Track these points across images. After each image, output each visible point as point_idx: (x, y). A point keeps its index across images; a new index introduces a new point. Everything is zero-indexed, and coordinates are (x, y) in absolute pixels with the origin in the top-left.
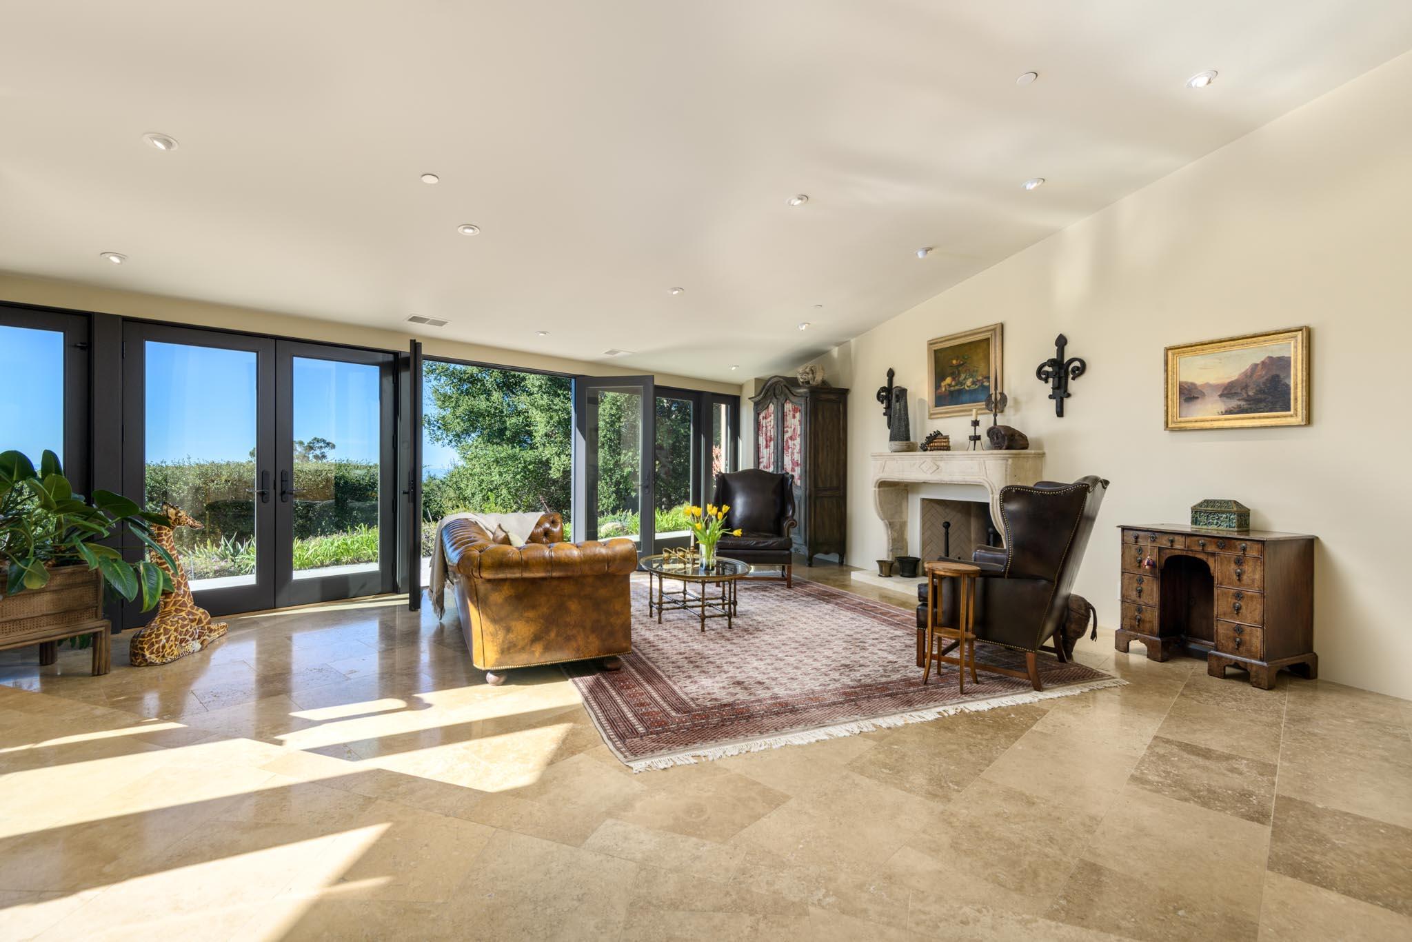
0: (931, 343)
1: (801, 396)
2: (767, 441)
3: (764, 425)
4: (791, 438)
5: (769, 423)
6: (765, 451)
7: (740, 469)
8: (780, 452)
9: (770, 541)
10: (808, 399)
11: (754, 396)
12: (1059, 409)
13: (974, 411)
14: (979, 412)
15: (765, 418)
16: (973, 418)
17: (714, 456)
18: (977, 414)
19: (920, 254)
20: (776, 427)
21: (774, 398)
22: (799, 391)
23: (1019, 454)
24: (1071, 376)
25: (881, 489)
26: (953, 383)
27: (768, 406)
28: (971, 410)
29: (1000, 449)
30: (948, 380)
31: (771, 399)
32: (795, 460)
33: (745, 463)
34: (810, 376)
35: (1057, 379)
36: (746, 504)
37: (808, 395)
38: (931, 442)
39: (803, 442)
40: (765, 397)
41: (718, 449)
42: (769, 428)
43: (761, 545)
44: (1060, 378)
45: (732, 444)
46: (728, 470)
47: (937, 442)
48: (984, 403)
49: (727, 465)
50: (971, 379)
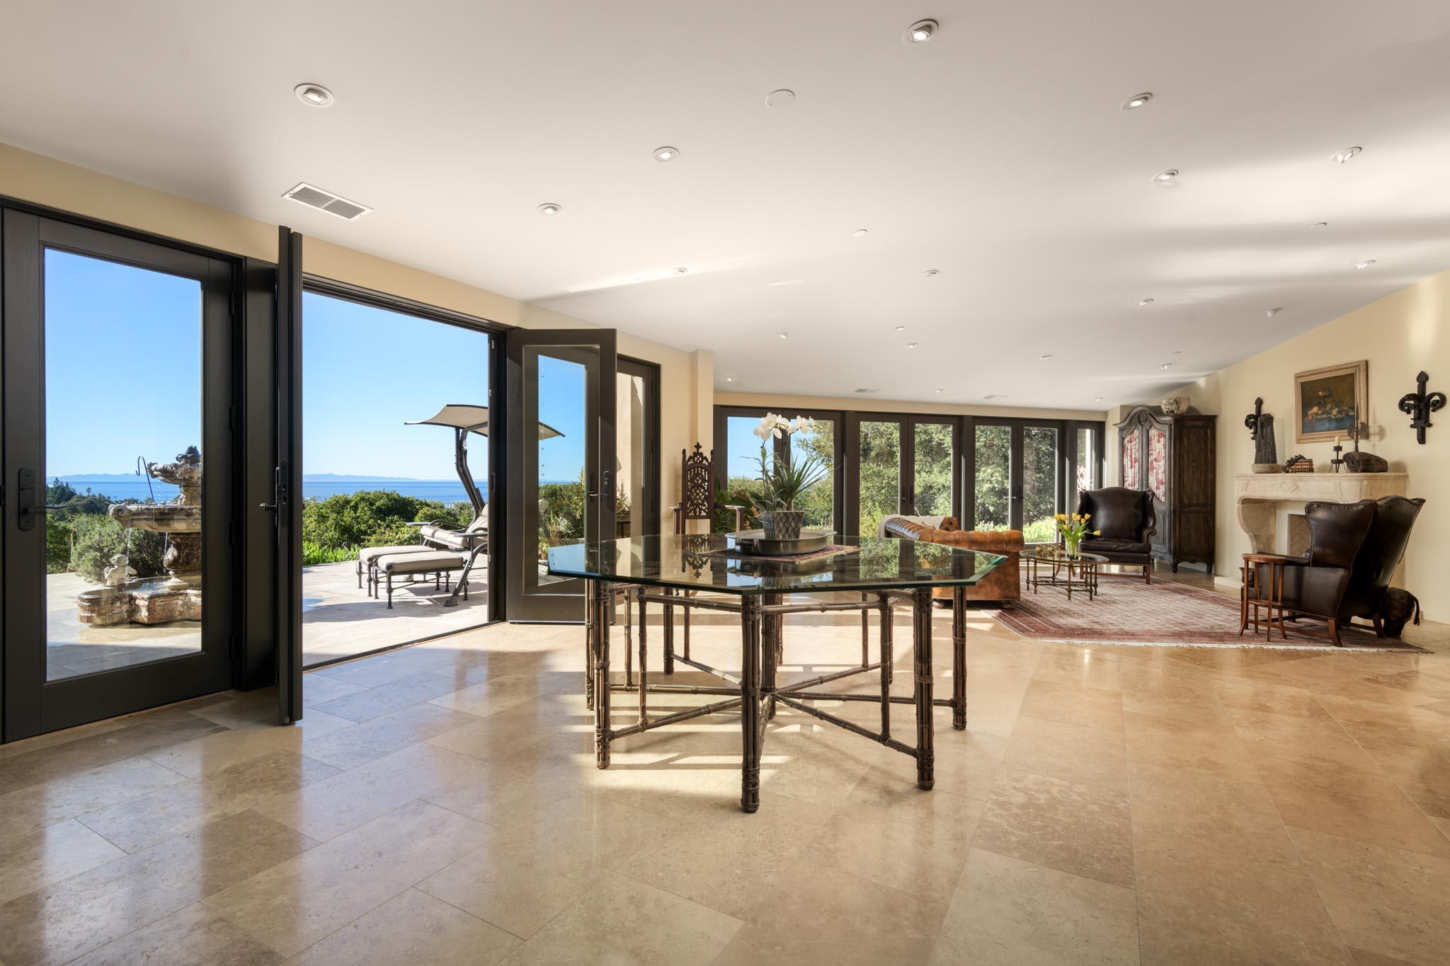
0: (1297, 377)
1: (1167, 424)
2: (1131, 463)
3: (1129, 448)
4: (1156, 460)
5: (1134, 447)
6: (1130, 471)
7: (1105, 486)
8: (1146, 471)
9: (1130, 546)
10: (1172, 426)
11: (1119, 422)
12: (1420, 438)
13: (1337, 438)
14: (1342, 438)
15: (1130, 441)
16: (1336, 444)
17: (1079, 474)
18: (1340, 440)
19: (1269, 314)
20: (1140, 450)
21: (1139, 425)
22: (1163, 419)
23: (1376, 476)
24: (1431, 409)
25: (1245, 505)
26: (1320, 412)
27: (1133, 432)
28: (1334, 437)
29: (1356, 472)
30: (1315, 409)
31: (1136, 426)
32: (1160, 479)
33: (1110, 481)
34: (1174, 406)
35: (1417, 411)
36: (1108, 516)
37: (1172, 422)
38: (1292, 466)
39: (1167, 464)
40: (1130, 423)
41: (1082, 468)
42: (1134, 451)
43: (1121, 548)
44: (1420, 411)
45: (1097, 464)
46: (1093, 487)
47: (1299, 465)
48: (1346, 431)
49: (1091, 483)
50: (1337, 409)
